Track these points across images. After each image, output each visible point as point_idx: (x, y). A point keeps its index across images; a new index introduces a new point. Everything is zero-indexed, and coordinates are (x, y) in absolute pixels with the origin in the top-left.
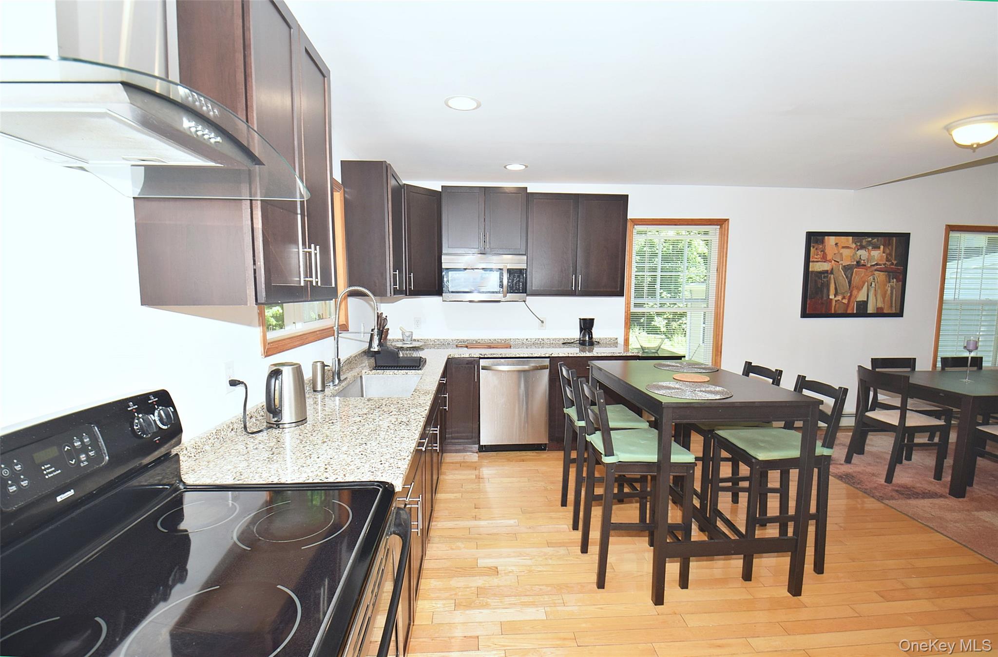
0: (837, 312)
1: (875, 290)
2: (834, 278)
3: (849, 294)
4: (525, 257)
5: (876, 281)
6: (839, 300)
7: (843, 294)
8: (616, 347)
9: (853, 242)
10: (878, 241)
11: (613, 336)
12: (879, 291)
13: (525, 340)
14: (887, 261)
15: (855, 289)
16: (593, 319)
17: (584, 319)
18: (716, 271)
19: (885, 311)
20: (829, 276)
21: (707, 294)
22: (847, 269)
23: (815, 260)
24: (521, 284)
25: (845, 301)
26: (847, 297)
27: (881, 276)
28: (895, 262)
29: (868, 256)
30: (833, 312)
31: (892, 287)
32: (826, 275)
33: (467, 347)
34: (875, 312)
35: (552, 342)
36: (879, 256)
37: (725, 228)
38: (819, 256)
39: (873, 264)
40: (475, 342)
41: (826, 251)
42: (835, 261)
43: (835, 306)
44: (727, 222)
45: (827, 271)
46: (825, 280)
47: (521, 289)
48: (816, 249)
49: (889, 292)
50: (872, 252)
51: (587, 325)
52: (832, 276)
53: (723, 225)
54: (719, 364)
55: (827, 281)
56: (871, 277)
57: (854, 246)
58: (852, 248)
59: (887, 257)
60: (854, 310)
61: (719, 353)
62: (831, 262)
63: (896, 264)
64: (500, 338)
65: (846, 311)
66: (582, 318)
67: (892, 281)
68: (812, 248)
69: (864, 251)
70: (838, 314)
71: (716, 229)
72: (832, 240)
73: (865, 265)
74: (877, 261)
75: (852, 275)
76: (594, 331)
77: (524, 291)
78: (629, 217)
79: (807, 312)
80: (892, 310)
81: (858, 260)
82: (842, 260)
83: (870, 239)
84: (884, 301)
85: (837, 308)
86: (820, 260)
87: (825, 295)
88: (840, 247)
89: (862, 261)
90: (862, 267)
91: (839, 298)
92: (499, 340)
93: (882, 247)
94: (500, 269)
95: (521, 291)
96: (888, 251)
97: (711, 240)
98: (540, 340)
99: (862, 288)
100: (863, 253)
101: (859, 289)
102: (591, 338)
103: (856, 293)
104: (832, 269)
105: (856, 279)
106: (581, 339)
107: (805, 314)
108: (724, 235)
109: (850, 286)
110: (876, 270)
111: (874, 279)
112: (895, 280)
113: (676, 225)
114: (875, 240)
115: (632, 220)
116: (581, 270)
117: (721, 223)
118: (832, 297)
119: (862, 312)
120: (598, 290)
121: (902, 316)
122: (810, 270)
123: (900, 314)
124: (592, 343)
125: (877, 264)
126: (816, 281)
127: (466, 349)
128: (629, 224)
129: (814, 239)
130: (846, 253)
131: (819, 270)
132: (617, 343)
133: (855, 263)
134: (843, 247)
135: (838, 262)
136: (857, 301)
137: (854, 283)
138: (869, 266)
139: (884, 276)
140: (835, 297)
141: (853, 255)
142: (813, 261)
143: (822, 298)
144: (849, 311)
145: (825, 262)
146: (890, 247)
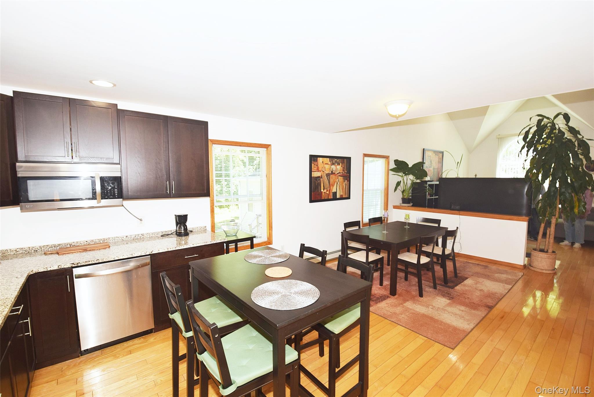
0: (325, 198)
1: (339, 186)
2: (323, 180)
3: (329, 189)
4: (119, 166)
5: (339, 181)
6: (325, 192)
7: (327, 188)
8: (206, 233)
9: (329, 161)
10: (339, 161)
11: (203, 225)
12: (341, 187)
13: (125, 238)
14: (343, 171)
15: (331, 186)
16: (187, 215)
17: (179, 216)
18: (266, 177)
19: (344, 197)
20: (321, 179)
21: (262, 191)
22: (328, 175)
23: (314, 171)
24: (116, 190)
25: (328, 192)
26: (328, 191)
27: (341, 179)
28: (346, 172)
29: (336, 169)
30: (323, 198)
31: (346, 184)
32: (319, 179)
33: (58, 253)
34: (340, 197)
35: (151, 236)
36: (340, 168)
37: (269, 150)
38: (316, 169)
39: (338, 172)
40: (69, 246)
41: (319, 166)
42: (323, 171)
43: (324, 196)
44: (270, 146)
45: (319, 176)
46: (319, 181)
47: (116, 195)
48: (314, 165)
49: (344, 187)
50: (337, 166)
51: (182, 220)
52: (322, 179)
53: (268, 148)
54: (271, 235)
55: (320, 182)
56: (337, 180)
57: (330, 163)
58: (329, 164)
59: (343, 169)
60: (331, 197)
61: (271, 228)
62: (321, 172)
63: (347, 172)
64: (99, 238)
65: (329, 198)
66: (177, 215)
67: (345, 181)
68: (312, 164)
69: (334, 166)
70: (325, 199)
71: (264, 150)
72: (320, 160)
73: (335, 173)
74: (339, 171)
75: (330, 178)
76: (188, 224)
77: (121, 195)
78: (209, 138)
79: (312, 200)
80: (346, 196)
81: (332, 171)
82: (325, 171)
83: (336, 160)
84: (343, 191)
85: (325, 197)
86: (316, 170)
87: (319, 190)
88: (324, 163)
89: (334, 171)
90: (333, 174)
91: (325, 191)
92: (97, 241)
93: (341, 164)
94: (92, 177)
95: (117, 197)
96: (343, 166)
97: (262, 157)
98: (140, 235)
99: (334, 185)
100: (333, 167)
101: (333, 186)
102: (186, 229)
103: (332, 188)
104: (322, 175)
105: (331, 180)
106: (178, 231)
107: (311, 201)
108: (269, 154)
109: (329, 184)
110: (339, 176)
111: (338, 180)
112: (346, 181)
113: (240, 146)
114: (338, 160)
115: (212, 141)
116: (174, 177)
117: (267, 146)
118: (322, 190)
119: (335, 198)
120: (190, 192)
121: (350, 199)
122: (312, 176)
123: (349, 198)
124: (186, 233)
125: (339, 173)
126: (315, 182)
127: (57, 255)
128: (210, 143)
129: (313, 158)
130: (327, 167)
131: (316, 176)
132: (206, 230)
133: (331, 172)
134: (326, 164)
135: (324, 172)
136: (333, 192)
137: (331, 183)
138: (336, 173)
139: (342, 179)
140: (324, 190)
141: (330, 168)
142: (313, 171)
143: (318, 191)
144: (330, 198)
145: (318, 172)
146: (344, 164)
